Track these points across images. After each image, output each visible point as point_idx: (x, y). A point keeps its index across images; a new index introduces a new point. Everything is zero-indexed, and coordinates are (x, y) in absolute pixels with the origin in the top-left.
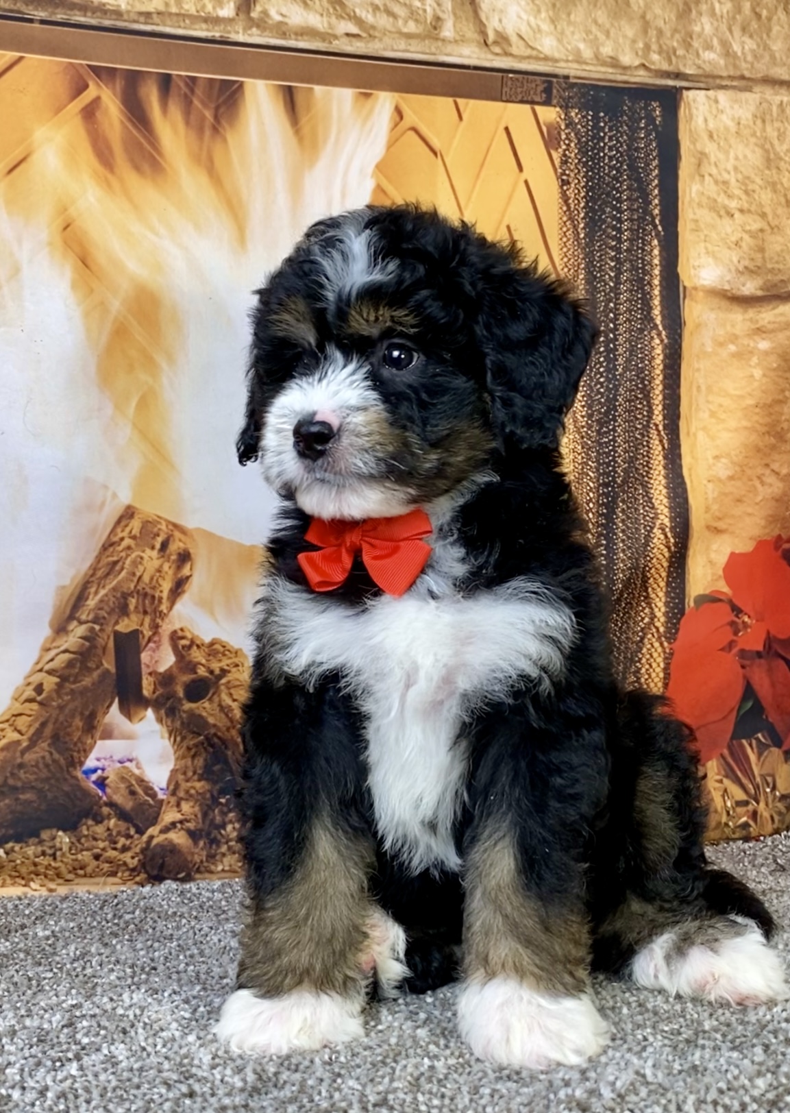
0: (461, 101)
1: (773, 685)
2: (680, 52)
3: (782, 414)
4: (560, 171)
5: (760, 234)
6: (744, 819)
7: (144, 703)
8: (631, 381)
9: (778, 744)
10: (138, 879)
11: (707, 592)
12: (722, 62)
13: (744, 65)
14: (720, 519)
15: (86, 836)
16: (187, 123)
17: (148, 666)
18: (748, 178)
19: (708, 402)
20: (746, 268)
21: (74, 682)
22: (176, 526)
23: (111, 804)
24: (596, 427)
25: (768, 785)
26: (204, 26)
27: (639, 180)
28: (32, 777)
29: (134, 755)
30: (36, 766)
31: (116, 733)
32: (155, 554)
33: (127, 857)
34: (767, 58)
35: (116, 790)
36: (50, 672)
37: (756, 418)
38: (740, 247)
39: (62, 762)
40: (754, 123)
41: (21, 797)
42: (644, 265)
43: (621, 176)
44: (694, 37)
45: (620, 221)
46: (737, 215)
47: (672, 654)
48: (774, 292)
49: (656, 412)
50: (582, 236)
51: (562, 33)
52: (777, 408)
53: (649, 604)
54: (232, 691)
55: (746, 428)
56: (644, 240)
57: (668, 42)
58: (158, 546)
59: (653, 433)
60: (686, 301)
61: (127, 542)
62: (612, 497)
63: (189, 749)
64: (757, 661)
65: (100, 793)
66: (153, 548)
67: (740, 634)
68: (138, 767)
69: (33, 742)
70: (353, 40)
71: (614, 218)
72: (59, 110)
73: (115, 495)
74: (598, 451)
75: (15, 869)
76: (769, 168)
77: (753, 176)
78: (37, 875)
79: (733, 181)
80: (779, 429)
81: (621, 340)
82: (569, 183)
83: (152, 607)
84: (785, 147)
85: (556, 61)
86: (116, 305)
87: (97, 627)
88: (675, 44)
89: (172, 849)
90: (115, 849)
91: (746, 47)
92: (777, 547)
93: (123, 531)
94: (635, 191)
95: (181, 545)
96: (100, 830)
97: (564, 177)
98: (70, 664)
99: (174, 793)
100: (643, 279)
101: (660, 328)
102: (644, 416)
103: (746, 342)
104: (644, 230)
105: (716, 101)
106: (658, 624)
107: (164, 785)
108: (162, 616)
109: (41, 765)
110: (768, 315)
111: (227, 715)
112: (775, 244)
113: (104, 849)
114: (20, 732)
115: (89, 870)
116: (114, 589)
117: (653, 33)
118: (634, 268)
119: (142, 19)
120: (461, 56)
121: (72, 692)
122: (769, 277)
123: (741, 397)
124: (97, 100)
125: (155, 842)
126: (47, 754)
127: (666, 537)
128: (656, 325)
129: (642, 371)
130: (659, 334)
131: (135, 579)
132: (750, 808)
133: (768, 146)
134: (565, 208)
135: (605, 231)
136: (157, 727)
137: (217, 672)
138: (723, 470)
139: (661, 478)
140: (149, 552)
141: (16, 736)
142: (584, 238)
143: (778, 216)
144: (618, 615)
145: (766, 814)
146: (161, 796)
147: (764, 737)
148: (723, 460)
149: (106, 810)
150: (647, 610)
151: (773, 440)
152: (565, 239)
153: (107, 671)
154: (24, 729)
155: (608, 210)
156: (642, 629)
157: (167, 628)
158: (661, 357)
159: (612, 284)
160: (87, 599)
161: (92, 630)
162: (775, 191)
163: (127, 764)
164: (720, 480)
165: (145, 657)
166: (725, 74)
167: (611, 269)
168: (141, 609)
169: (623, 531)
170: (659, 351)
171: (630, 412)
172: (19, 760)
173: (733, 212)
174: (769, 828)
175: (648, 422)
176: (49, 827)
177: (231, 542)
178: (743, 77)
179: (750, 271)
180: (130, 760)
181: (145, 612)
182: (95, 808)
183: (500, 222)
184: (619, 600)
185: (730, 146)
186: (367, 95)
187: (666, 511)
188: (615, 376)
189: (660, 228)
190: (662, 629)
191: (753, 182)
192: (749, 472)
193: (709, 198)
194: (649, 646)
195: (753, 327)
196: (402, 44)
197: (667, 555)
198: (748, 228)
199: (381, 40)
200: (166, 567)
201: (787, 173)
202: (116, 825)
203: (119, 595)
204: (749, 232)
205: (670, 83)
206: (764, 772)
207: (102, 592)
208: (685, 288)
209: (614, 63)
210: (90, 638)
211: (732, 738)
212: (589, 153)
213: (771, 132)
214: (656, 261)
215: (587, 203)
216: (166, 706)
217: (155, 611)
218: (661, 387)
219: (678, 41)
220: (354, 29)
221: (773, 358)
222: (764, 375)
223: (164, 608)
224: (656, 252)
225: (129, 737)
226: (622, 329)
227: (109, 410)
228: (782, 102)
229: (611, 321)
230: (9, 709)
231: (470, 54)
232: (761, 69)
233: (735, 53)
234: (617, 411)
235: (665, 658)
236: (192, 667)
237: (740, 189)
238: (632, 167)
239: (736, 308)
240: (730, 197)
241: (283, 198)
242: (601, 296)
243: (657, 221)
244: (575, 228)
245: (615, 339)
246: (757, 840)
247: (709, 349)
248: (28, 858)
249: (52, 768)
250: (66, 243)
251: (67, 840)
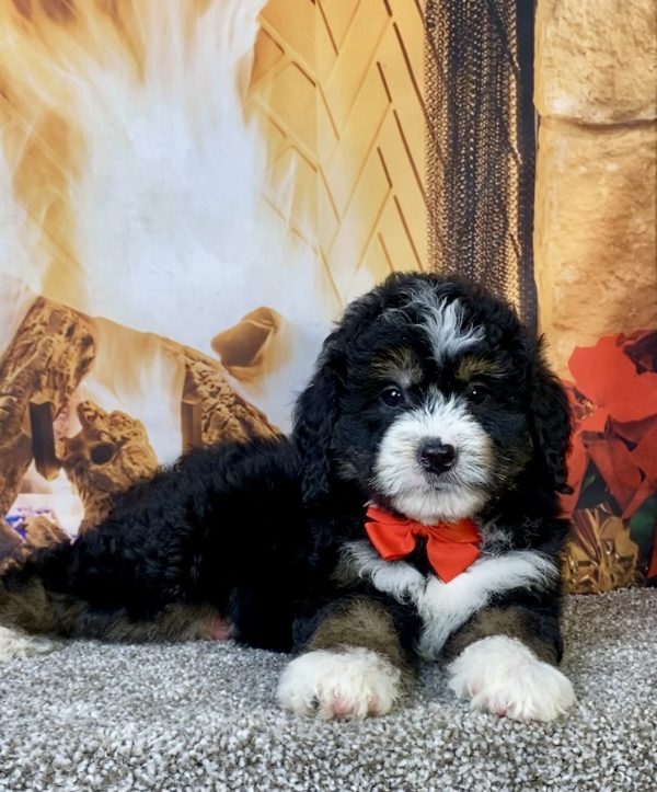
1: (613, 463)
3: (627, 228)
4: (425, 15)
5: (610, 70)
6: (587, 577)
7: (58, 464)
8: (489, 197)
9: (618, 512)
14: (565, 318)
17: (59, 433)
18: (600, 21)
19: (560, 216)
20: (597, 99)
22: (80, 315)
24: (456, 236)
25: (608, 549)
27: (499, 23)
29: (50, 507)
31: (34, 487)
32: (62, 338)
35: (34, 536)
37: (602, 230)
38: (591, 81)
42: (503, 97)
43: (482, 20)
45: (480, 58)
46: (589, 53)
48: (624, 121)
49: (512, 224)
50: (446, 71)
52: (622, 222)
54: (133, 456)
55: (592, 239)
56: (502, 75)
58: (65, 331)
59: (509, 243)
60: (541, 128)
61: (39, 328)
63: (96, 503)
64: (599, 441)
65: (20, 537)
66: (61, 333)
67: (584, 418)
68: (54, 517)
71: (475, 55)
73: (28, 288)
74: (457, 257)
76: (619, 12)
77: (604, 19)
79: (585, 23)
80: (624, 241)
81: (480, 161)
82: (433, 26)
83: (61, 383)
86: (30, 130)
87: (15, 399)
92: (619, 343)
93: (35, 318)
94: (495, 32)
95: (85, 331)
97: (430, 21)
100: (501, 109)
101: (516, 151)
102: (500, 228)
103: (595, 164)
104: (503, 66)
107: (75, 532)
108: (70, 391)
110: (617, 141)
111: (128, 476)
112: (624, 79)
116: (29, 367)
118: (493, 99)
122: (619, 108)
123: (589, 212)
128: (512, 150)
129: (499, 187)
130: (515, 157)
131: (47, 359)
134: (430, 48)
135: (466, 67)
136: (68, 484)
137: (119, 439)
138: (569, 275)
139: (515, 282)
140: (57, 336)
142: (447, 73)
143: (627, 54)
145: (607, 574)
147: (605, 506)
148: (571, 267)
149: (25, 552)
151: (618, 250)
152: (430, 74)
153: (25, 436)
155: (470, 49)
157: (74, 401)
158: (516, 176)
159: (472, 113)
160: (7, 374)
161: (11, 401)
162: (624, 31)
163: (45, 515)
164: (567, 284)
165: (56, 425)
167: (472, 100)
168: (51, 384)
170: (514, 170)
171: (487, 223)
173: (585, 50)
174: (609, 584)
175: (504, 233)
177: (129, 331)
179: (601, 103)
180: (47, 512)
181: (55, 388)
182: (16, 549)
183: (371, 58)
188: (474, 192)
189: (517, 65)
191: (604, 24)
192: (594, 278)
193: (563, 38)
195: (603, 151)
198: (598, 64)
200: (72, 349)
201: (636, 17)
203: (32, 372)
204: (599, 68)
206: (604, 537)
207: (19, 370)
208: (539, 117)
210: (9, 408)
211: (577, 507)
214: (513, 93)
215: (450, 43)
216: (76, 467)
217: (64, 386)
218: (516, 203)
221: (621, 178)
222: (611, 193)
223: (71, 383)
224: (513, 85)
225: (44, 491)
226: (481, 152)
227: (23, 214)
229: (471, 145)
234: (475, 222)
236: (97, 435)
237: (592, 30)
238: (492, 12)
239: (587, 134)
240: (582, 37)
241: (177, 39)
242: (462, 124)
243: (515, 59)
244: (440, 64)
245: (475, 160)
246: (597, 594)
247: (562, 171)
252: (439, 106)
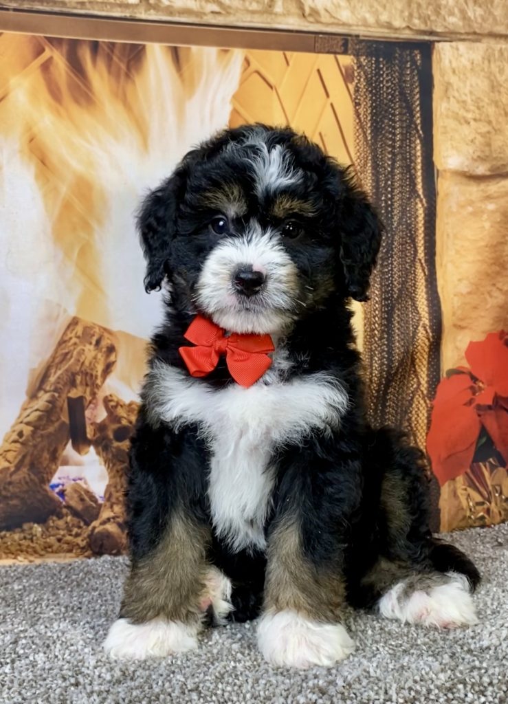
0: (288, 54)
1: (500, 427)
2: (433, 18)
3: (504, 251)
4: (354, 96)
5: (488, 135)
6: (481, 514)
7: (88, 442)
8: (403, 231)
9: (503, 464)
10: (86, 554)
11: (455, 367)
12: (461, 23)
13: (475, 25)
14: (462, 320)
15: (52, 527)
16: (109, 71)
17: (90, 419)
18: (479, 98)
19: (454, 244)
20: (479, 157)
21: (43, 430)
22: (105, 330)
23: (68, 507)
25: (497, 492)
26: (119, 9)
27: (406, 101)
28: (17, 490)
29: (83, 476)
30: (20, 482)
31: (71, 461)
32: (92, 347)
33: (79, 540)
34: (491, 20)
35: (72, 498)
36: (28, 424)
37: (486, 254)
38: (475, 143)
39: (37, 480)
40: (483, 63)
41: (11, 503)
42: (411, 157)
43: (395, 99)
44: (442, 7)
45: (394, 128)
46: (472, 123)
47: (432, 408)
48: (498, 172)
49: (420, 251)
50: (369, 138)
51: (355, 7)
52: (500, 247)
53: (416, 376)
55: (479, 261)
56: (410, 140)
57: (425, 11)
58: (94, 342)
59: (418, 265)
60: (439, 179)
61: (74, 340)
62: (391, 307)
63: (118, 471)
64: (489, 412)
65: (61, 499)
66: (91, 343)
67: (477, 394)
68: (86, 483)
69: (18, 468)
70: (216, 15)
71: (390, 126)
72: (25, 66)
73: (65, 311)
74: (381, 278)
75: (7, 548)
76: (493, 92)
77: (482, 97)
78: (22, 551)
79: (469, 101)
80: (501, 261)
81: (396, 205)
82: (360, 104)
83: (91, 382)
84: (504, 78)
85: (350, 25)
86: (64, 189)
87: (56, 395)
88: (429, 13)
89: (108, 535)
90: (71, 535)
91: (477, 13)
92: (501, 338)
93: (71, 333)
94: (404, 108)
95: (109, 342)
96: (61, 523)
97: (357, 101)
98: (40, 418)
99: (109, 499)
100: (410, 166)
101: (422, 196)
102: (411, 254)
103: (479, 205)
104: (410, 133)
105: (457, 49)
106: (423, 389)
107: (102, 494)
108: (98, 387)
109: (23, 483)
110: (494, 187)
112: (498, 141)
113: (64, 536)
114: (9, 462)
115: (55, 548)
116: (67, 370)
117: (414, 6)
118: (404, 159)
119: (79, 6)
120: (288, 24)
121: (42, 436)
122: (494, 163)
123: (476, 241)
124: (50, 59)
125: (96, 530)
126: (27, 476)
127: (427, 332)
128: (419, 196)
129: (410, 224)
130: (421, 201)
131: (80, 364)
132: (485, 506)
133: (492, 78)
134: (357, 121)
135: (384, 135)
136: (97, 458)
137: (134, 422)
138: (464, 288)
139: (423, 294)
140: (88, 346)
141: (7, 464)
142: (371, 140)
143: (500, 123)
144: (396, 383)
145: (496, 510)
146: (100, 501)
147: (494, 461)
148: (464, 282)
149: (65, 511)
150: (415, 380)
151: (498, 268)
152: (358, 141)
153: (64, 423)
154: (11, 459)
155: (386, 121)
156: (412, 392)
157: (101, 395)
158: (423, 215)
159: (389, 169)
160: (49, 377)
161: (53, 396)
162: (497, 106)
163: (79, 482)
164: (462, 294)
165: (87, 413)
166: (463, 31)
167: (389, 159)
168: (84, 383)
169: (398, 329)
170: (421, 211)
171: (402, 251)
172: (9, 480)
173: (469, 120)
174: (498, 519)
175: (415, 258)
176: (29, 521)
178: (475, 33)
179: (482, 159)
180: (80, 479)
181: (87, 385)
182: (58, 509)
183: (315, 129)
184: (396, 373)
185: (467, 78)
186: (226, 51)
187: (427, 315)
188: (392, 228)
189: (421, 132)
190: (425, 392)
191: (482, 101)
192: (482, 289)
193: (453, 112)
194: (417, 403)
195: (485, 195)
196: (248, 18)
197: (428, 344)
198: (479, 131)
199: (234, 15)
200: (99, 356)
201: (505, 95)
202: (71, 520)
203: (70, 374)
204: (480, 134)
205: (426, 38)
206: (494, 483)
207: (59, 372)
208: (438, 171)
209: (389, 26)
210: (52, 401)
211: (473, 462)
212: (373, 84)
213: (494, 68)
214: (419, 154)
215: (372, 117)
216: (102, 444)
217: (93, 384)
218: (422, 235)
219: (431, 11)
220: (216, 8)
221: (497, 215)
222: (492, 226)
223: (99, 382)
224: (419, 148)
225: (78, 464)
226: (396, 198)
227: (61, 255)
228: (501, 49)
229: (389, 192)
231: (293, 22)
232: (487, 27)
233: (470, 18)
234: (393, 251)
235: (428, 411)
236: (117, 419)
237: (474, 106)
238: (402, 94)
239: (472, 183)
240: (468, 111)
241: (172, 118)
242: (382, 177)
243: (419, 128)
244: (365, 133)
245: (392, 205)
246: (489, 526)
247: (455, 210)
248: (15, 541)
249: (30, 484)
250: (32, 151)
251: (40, 529)
252: (365, 164)
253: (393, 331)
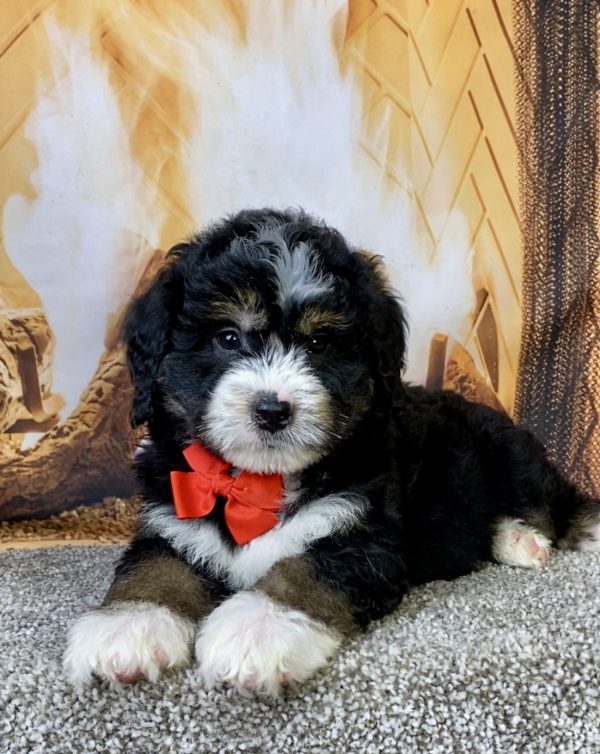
8: (578, 134)
21: (125, 388)
24: (546, 174)
28: (97, 459)
30: (100, 450)
36: (107, 380)
39: (120, 448)
41: (90, 473)
42: (589, 36)
50: (533, 13)
53: (595, 322)
56: (589, 14)
62: (561, 233)
69: (98, 431)
73: (147, 242)
74: (548, 195)
75: (86, 525)
78: (104, 530)
81: (569, 99)
86: (143, 93)
98: (121, 374)
100: (588, 47)
102: (590, 163)
104: (589, 5)
109: (104, 450)
114: (87, 425)
118: (580, 38)
121: (124, 395)
126: (108, 442)
129: (588, 124)
135: (553, 9)
141: (85, 428)
142: (535, 16)
144: (567, 332)
150: (593, 327)
152: (518, 18)
154: (90, 423)
156: (589, 343)
159: (560, 53)
167: (560, 40)
169: (571, 261)
171: (577, 160)
172: (88, 446)
175: (594, 168)
176: (112, 495)
184: (566, 319)
188: (563, 130)
194: (595, 357)
226: (570, 91)
227: (140, 174)
229: (560, 84)
230: (79, 407)
234: (565, 159)
242: (551, 64)
244: (527, 7)
245: (564, 99)
248: (94, 518)
249: (112, 451)
250: (104, 47)
251: (123, 505)
252: (528, 48)
253: (564, 263)
